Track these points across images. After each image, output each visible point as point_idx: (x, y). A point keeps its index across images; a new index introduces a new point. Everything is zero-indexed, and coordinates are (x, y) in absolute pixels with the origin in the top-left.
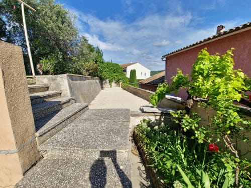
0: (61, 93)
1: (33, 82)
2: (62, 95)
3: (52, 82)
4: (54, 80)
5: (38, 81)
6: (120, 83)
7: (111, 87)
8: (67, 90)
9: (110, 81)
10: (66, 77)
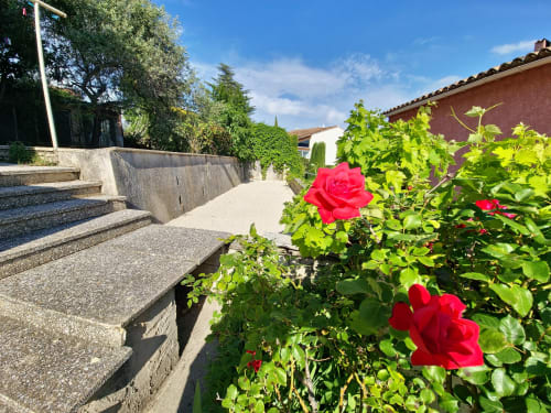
0: (100, 187)
1: (55, 161)
2: (103, 190)
3: (86, 164)
4: (88, 159)
5: (62, 158)
6: (285, 171)
7: (264, 178)
8: (110, 181)
9: (262, 166)
10: (108, 154)
